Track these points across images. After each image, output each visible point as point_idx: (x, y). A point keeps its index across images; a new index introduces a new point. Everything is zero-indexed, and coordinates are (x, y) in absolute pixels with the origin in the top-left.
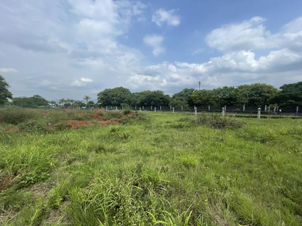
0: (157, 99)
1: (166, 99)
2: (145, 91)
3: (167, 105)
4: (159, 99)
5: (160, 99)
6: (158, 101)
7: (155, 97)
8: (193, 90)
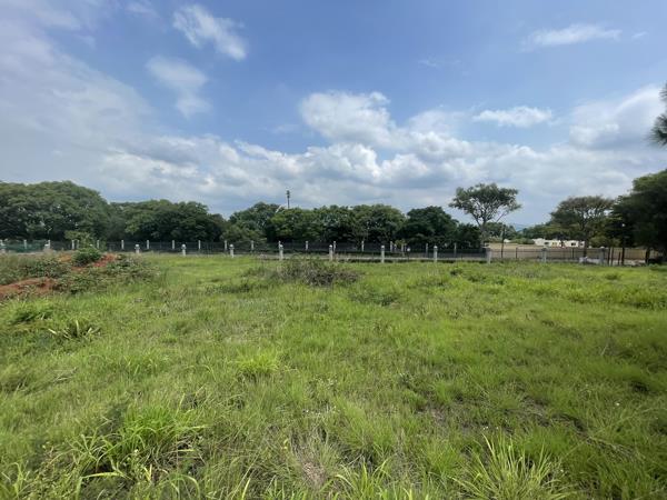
0: (191, 222)
1: (214, 224)
2: (153, 202)
3: (217, 239)
4: (194, 223)
5: (199, 222)
6: (193, 228)
7: (182, 217)
8: (277, 207)
